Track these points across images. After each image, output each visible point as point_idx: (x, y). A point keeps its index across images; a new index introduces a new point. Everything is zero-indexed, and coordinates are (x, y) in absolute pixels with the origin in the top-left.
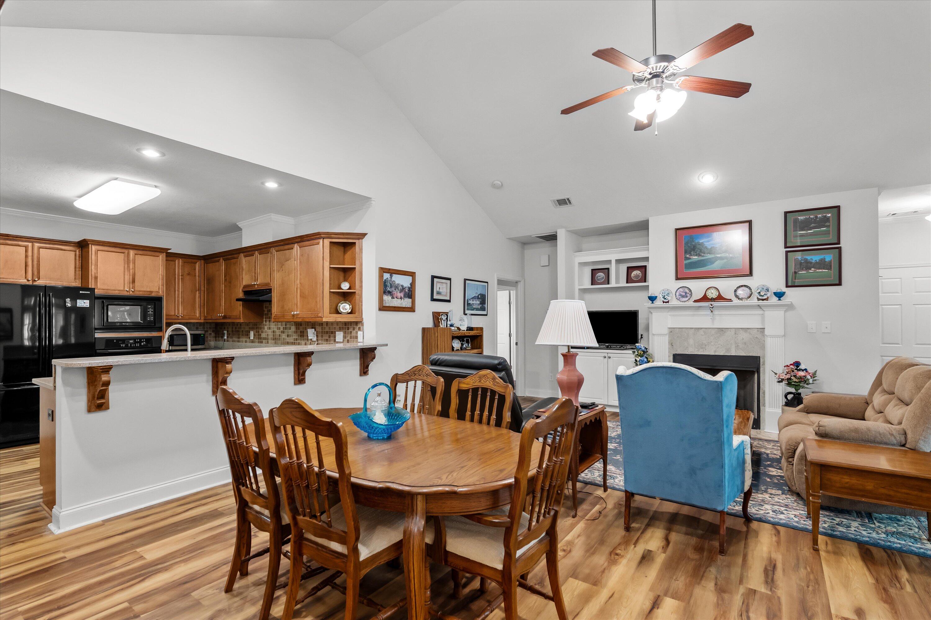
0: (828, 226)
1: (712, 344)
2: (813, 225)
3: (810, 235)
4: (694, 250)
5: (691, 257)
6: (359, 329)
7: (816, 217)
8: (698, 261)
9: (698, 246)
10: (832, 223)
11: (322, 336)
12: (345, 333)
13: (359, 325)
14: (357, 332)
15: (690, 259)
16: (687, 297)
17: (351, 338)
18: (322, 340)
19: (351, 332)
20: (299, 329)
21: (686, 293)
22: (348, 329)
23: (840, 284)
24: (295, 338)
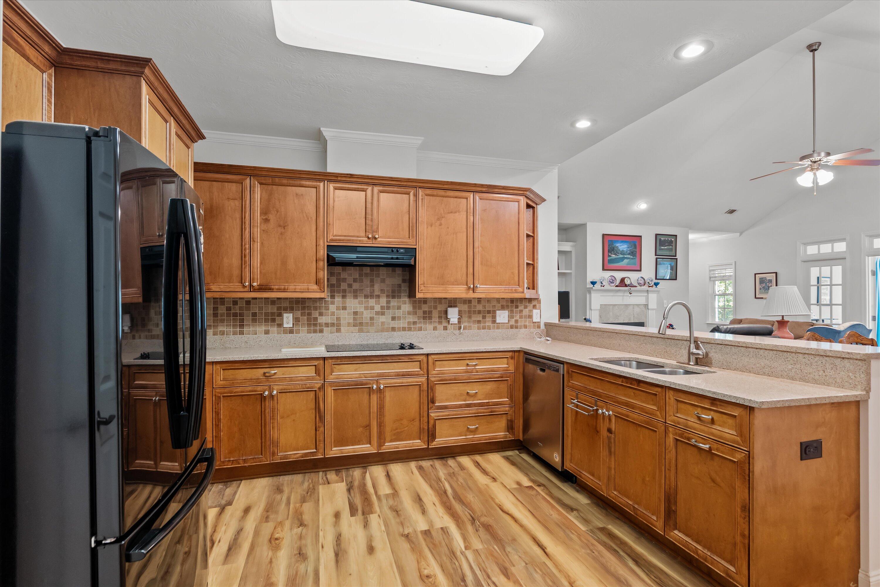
0: (672, 246)
1: (622, 315)
2: (667, 244)
3: (665, 250)
4: (613, 251)
5: (612, 255)
6: (534, 307)
7: (668, 239)
8: (615, 258)
9: (615, 248)
10: (674, 244)
11: (470, 317)
12: (512, 312)
13: (534, 303)
14: (531, 311)
15: (611, 256)
16: (614, 283)
17: (521, 317)
18: (469, 322)
19: (521, 311)
20: (420, 308)
21: (613, 280)
22: (517, 307)
23: (676, 279)
24: (411, 320)
